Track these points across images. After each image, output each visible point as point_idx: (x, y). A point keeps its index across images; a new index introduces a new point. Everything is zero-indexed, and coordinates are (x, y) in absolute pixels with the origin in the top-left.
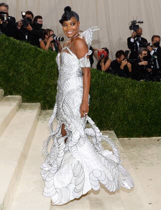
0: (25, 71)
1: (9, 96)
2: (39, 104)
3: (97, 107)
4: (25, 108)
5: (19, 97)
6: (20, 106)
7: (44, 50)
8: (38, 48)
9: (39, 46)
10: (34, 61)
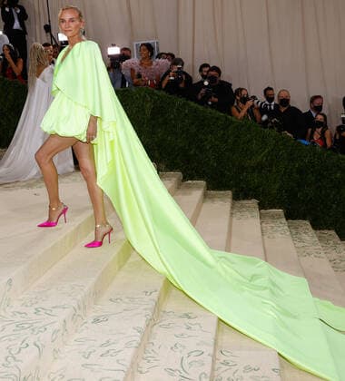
0: (211, 148)
1: (190, 182)
2: (229, 193)
3: (311, 199)
4: (212, 198)
5: (203, 183)
6: (205, 196)
7: (237, 118)
8: (230, 117)
9: (231, 114)
10: (224, 134)
